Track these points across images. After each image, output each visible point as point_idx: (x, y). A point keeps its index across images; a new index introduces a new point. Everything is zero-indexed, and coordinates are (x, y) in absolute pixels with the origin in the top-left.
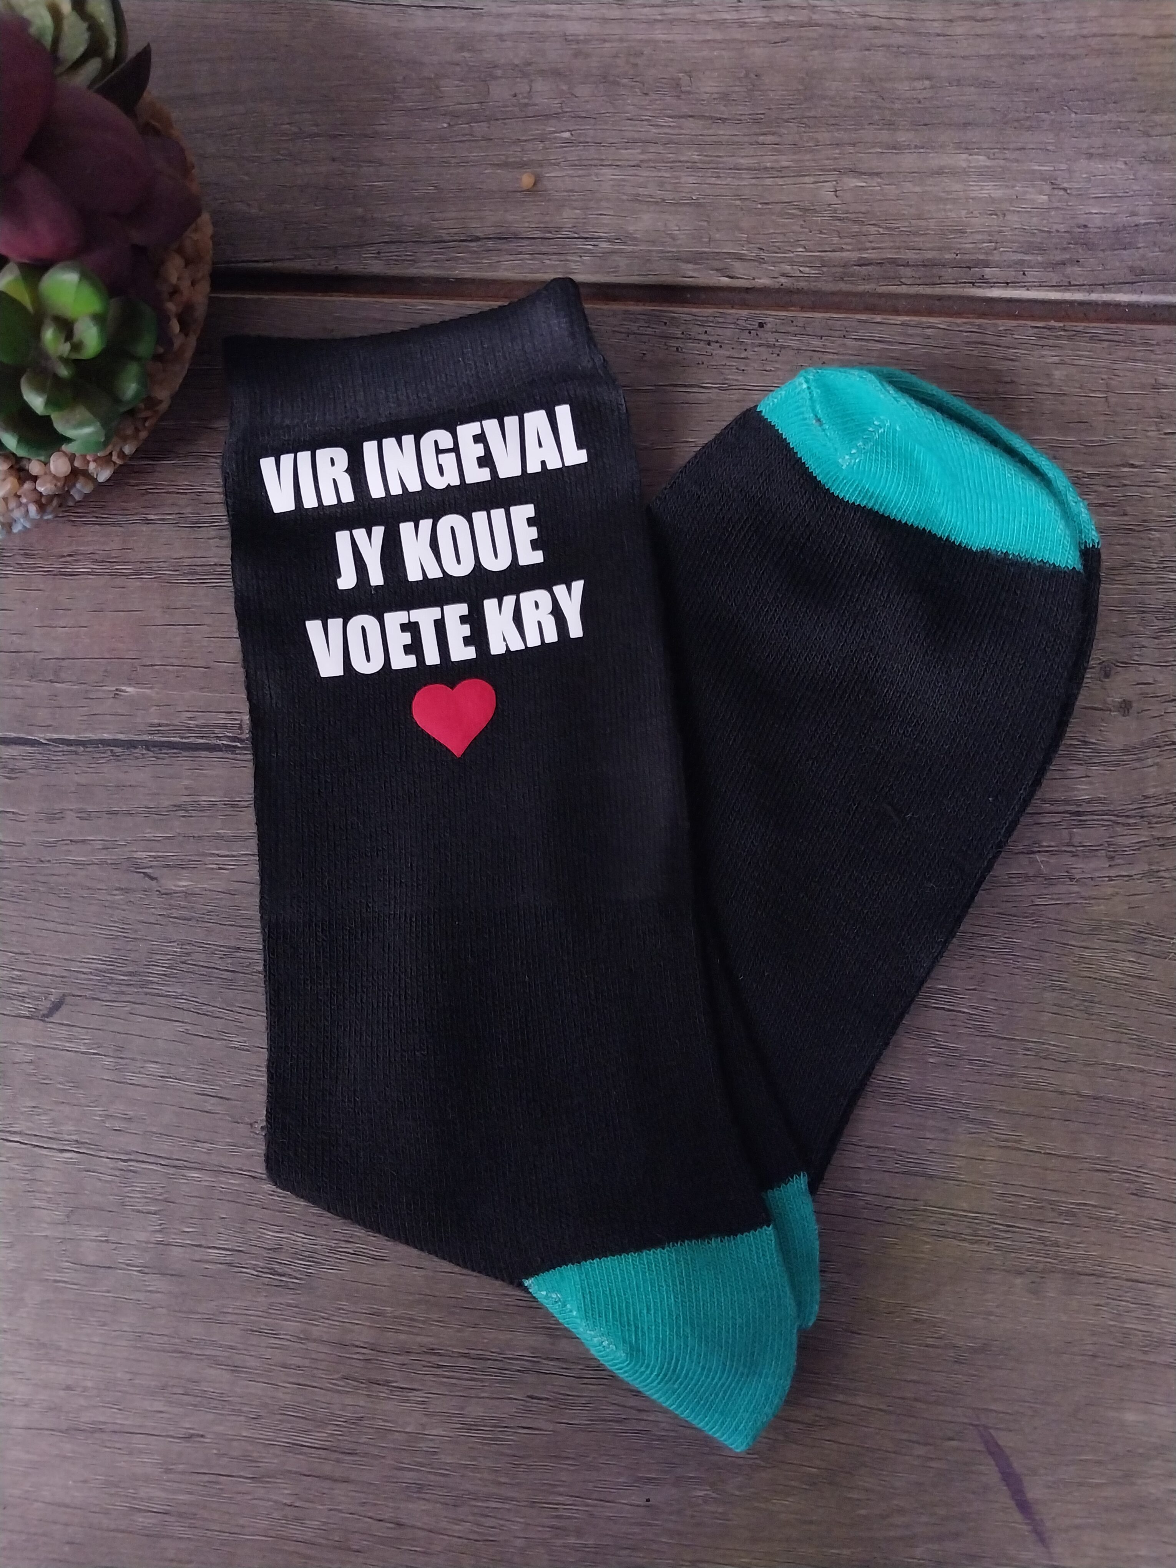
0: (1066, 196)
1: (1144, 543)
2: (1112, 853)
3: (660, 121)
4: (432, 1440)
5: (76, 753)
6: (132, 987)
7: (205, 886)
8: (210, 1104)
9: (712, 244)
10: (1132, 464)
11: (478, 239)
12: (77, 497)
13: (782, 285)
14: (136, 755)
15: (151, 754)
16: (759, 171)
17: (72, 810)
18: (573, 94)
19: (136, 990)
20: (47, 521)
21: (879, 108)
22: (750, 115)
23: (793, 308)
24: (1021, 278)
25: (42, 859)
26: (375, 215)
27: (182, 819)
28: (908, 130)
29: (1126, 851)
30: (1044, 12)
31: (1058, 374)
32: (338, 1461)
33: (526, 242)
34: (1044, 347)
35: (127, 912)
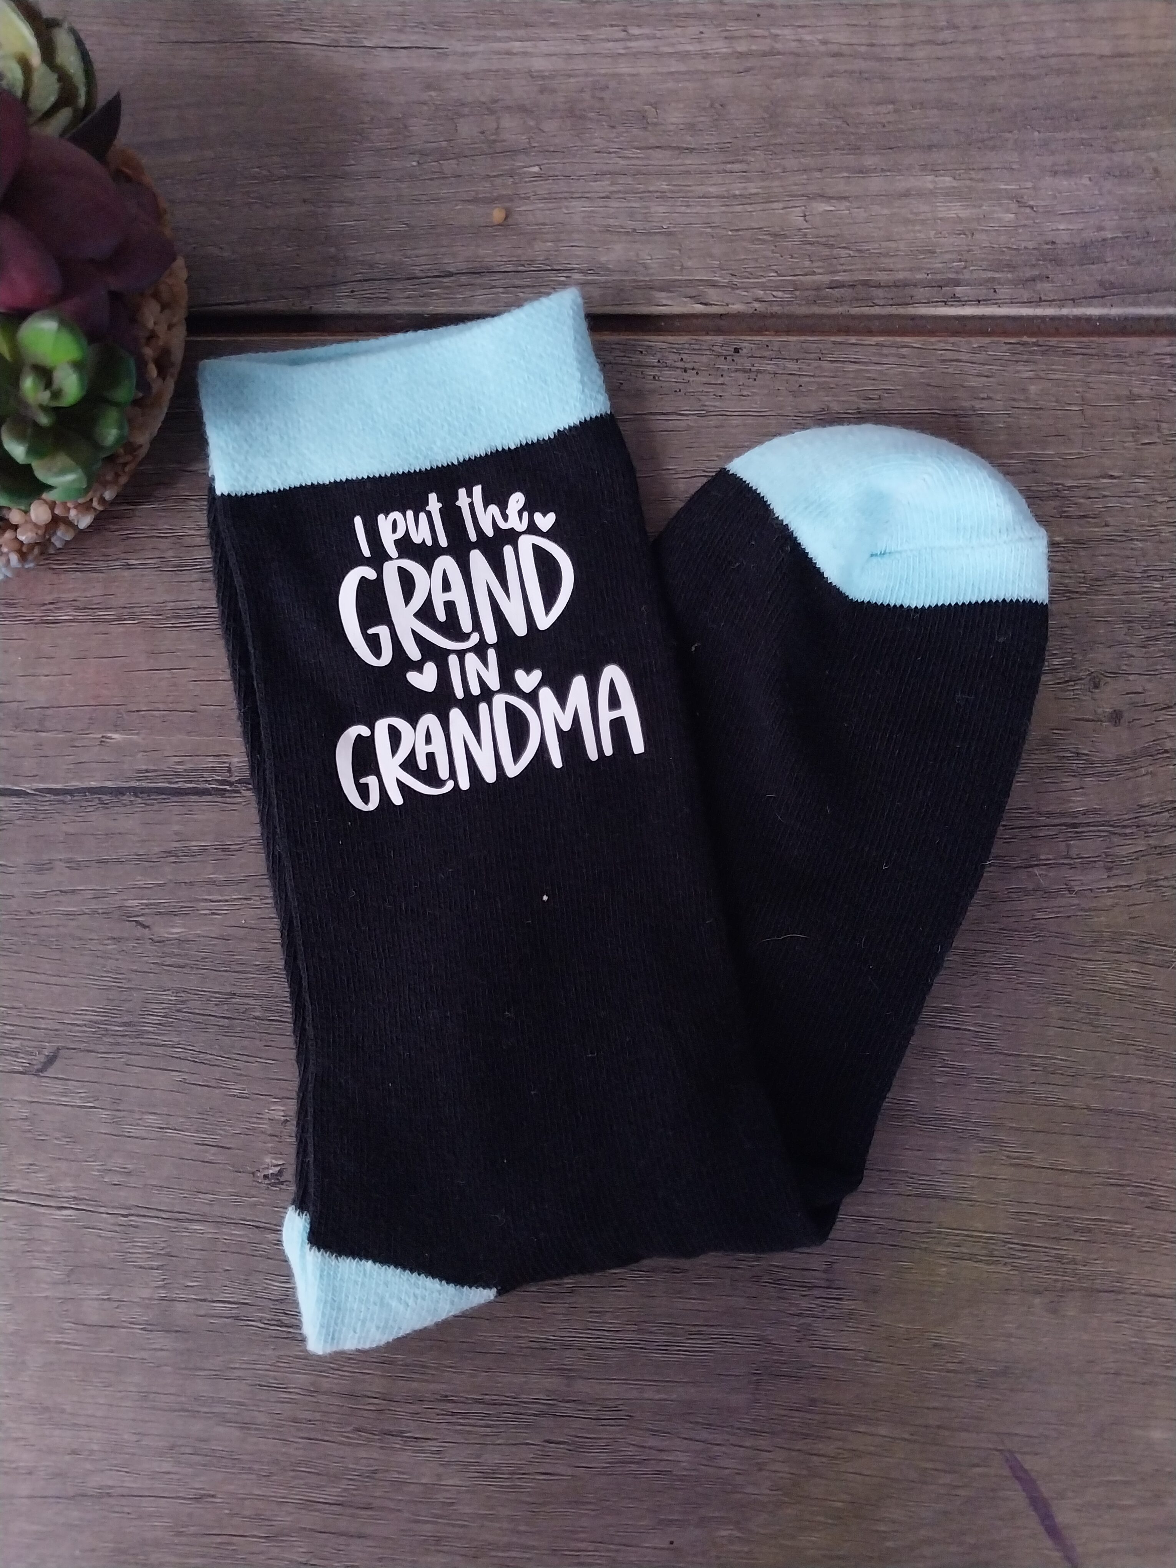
0: (1033, 214)
1: (1128, 553)
2: (1109, 864)
3: (627, 153)
4: (448, 1491)
5: (64, 802)
6: (127, 1037)
7: (199, 932)
8: (210, 1154)
9: (685, 272)
10: (1111, 476)
11: (451, 274)
12: (58, 544)
13: (756, 310)
14: (124, 802)
15: (140, 800)
16: (727, 198)
17: (60, 860)
18: (540, 129)
19: (132, 1041)
20: (28, 570)
21: (844, 133)
22: (717, 144)
23: (767, 333)
24: (991, 295)
25: (32, 911)
26: (347, 254)
27: (173, 865)
28: (874, 154)
29: (1124, 861)
30: (1002, 34)
31: (1033, 389)
32: (353, 1516)
33: (498, 276)
34: (1019, 363)
35: (120, 962)
